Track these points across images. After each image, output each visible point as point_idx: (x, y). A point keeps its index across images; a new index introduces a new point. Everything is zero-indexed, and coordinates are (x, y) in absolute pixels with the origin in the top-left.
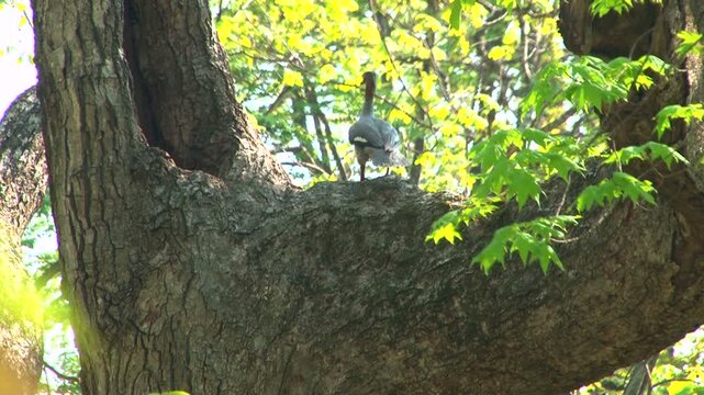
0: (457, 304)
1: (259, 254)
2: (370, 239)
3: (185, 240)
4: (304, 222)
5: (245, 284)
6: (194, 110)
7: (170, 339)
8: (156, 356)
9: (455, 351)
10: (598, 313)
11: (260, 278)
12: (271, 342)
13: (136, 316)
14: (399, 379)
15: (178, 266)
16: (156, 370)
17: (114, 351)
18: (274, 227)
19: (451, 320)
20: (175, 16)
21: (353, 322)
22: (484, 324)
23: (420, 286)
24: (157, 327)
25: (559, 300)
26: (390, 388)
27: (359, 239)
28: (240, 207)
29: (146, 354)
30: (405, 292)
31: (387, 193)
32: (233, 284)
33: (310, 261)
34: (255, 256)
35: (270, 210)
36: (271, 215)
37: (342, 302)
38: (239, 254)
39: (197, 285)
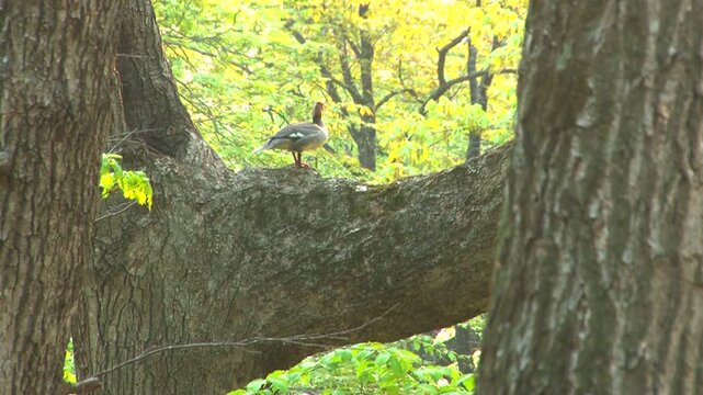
0: (366, 262)
1: (212, 220)
2: (292, 211)
3: (164, 207)
4: (243, 196)
5: (202, 240)
6: (152, 110)
7: (150, 280)
8: (140, 292)
9: (364, 297)
10: (483, 273)
11: (214, 236)
12: (220, 284)
13: (126, 262)
14: (318, 315)
15: (158, 227)
16: (139, 302)
17: (106, 288)
18: (222, 200)
19: (361, 274)
20: (137, 39)
21: (283, 273)
22: (389, 278)
23: (336, 248)
24: (141, 271)
25: (451, 262)
26: (309, 321)
27: (284, 211)
28: (197, 184)
29: (132, 291)
30: (325, 252)
31: (301, 177)
32: (195, 241)
33: (248, 226)
34: (209, 221)
35: (218, 187)
36: (219, 191)
37: (273, 257)
38: (198, 219)
39: (171, 241)
